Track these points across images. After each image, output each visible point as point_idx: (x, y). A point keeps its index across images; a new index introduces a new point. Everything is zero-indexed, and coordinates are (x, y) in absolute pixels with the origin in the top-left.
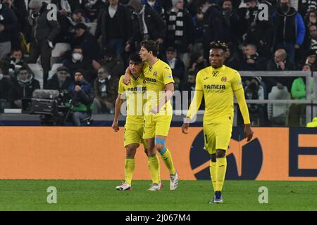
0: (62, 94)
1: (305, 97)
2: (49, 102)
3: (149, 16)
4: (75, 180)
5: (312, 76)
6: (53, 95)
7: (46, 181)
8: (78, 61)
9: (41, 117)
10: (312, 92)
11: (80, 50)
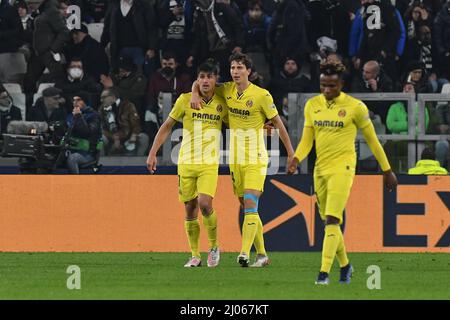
0: (52, 128)
1: (407, 130)
2: (30, 139)
3: (221, 14)
4: (73, 253)
5: (416, 100)
6: (38, 128)
7: (30, 254)
8: (77, 80)
9: (20, 161)
10: (416, 124)
11: (80, 63)
